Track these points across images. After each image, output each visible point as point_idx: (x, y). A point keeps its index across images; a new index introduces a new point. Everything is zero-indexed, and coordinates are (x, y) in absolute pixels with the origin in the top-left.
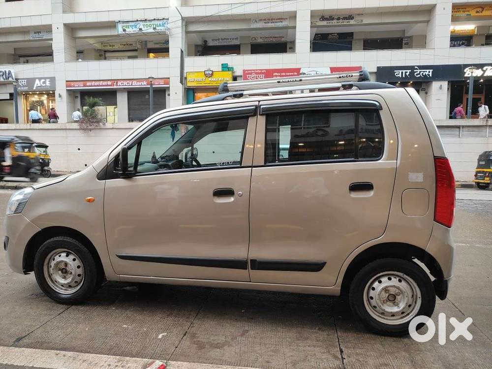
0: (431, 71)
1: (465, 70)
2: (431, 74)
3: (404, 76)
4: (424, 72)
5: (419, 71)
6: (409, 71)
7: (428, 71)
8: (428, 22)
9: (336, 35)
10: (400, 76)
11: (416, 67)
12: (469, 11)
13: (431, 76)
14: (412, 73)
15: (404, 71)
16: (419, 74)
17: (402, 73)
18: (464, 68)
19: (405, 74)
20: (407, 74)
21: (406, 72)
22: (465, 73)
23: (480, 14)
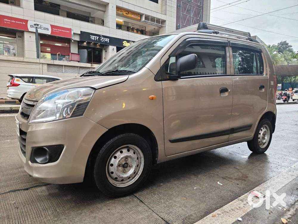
0: (108, 39)
1: (123, 42)
2: (108, 41)
3: (95, 40)
4: (105, 39)
5: (103, 38)
6: (98, 37)
7: (107, 39)
8: (104, 12)
9: (48, 3)
10: (94, 39)
11: (101, 36)
12: (123, 12)
13: (108, 42)
14: (99, 39)
15: (95, 37)
16: (103, 40)
17: (94, 37)
18: (123, 41)
19: (96, 39)
20: (97, 39)
21: (96, 38)
22: (123, 44)
23: (127, 15)
